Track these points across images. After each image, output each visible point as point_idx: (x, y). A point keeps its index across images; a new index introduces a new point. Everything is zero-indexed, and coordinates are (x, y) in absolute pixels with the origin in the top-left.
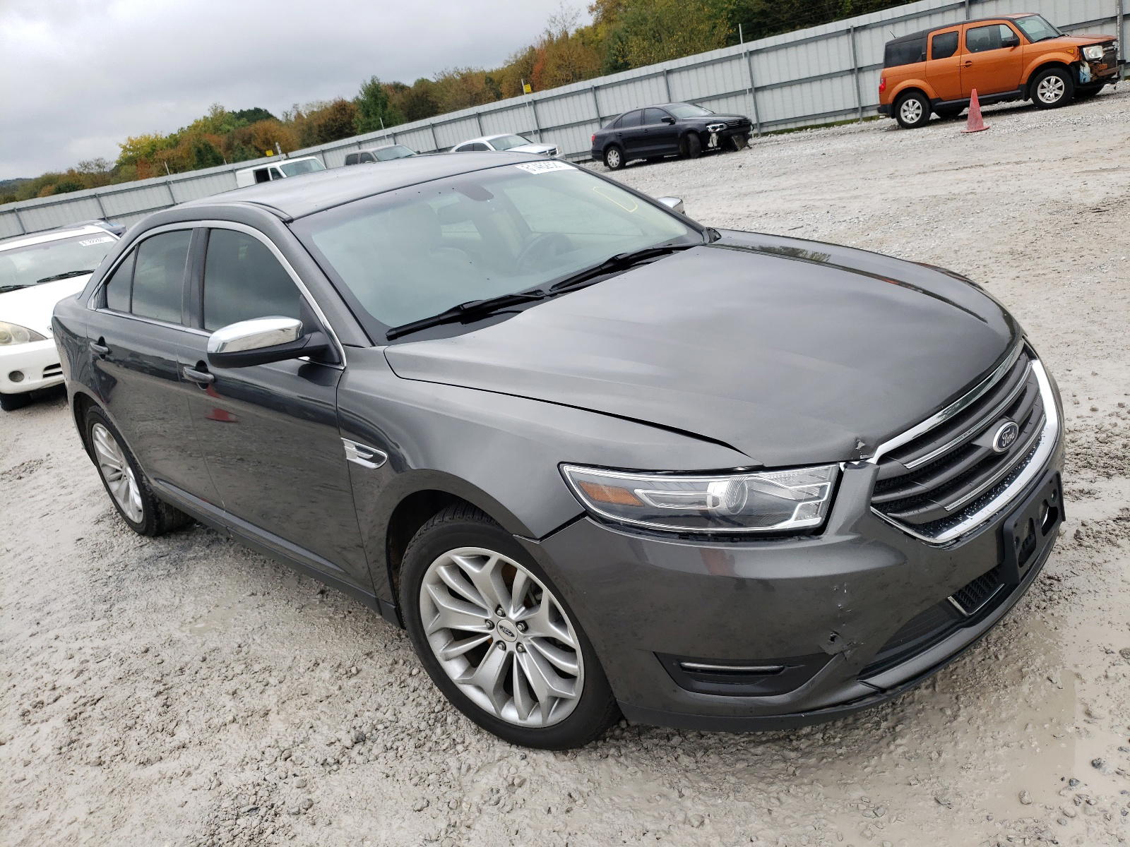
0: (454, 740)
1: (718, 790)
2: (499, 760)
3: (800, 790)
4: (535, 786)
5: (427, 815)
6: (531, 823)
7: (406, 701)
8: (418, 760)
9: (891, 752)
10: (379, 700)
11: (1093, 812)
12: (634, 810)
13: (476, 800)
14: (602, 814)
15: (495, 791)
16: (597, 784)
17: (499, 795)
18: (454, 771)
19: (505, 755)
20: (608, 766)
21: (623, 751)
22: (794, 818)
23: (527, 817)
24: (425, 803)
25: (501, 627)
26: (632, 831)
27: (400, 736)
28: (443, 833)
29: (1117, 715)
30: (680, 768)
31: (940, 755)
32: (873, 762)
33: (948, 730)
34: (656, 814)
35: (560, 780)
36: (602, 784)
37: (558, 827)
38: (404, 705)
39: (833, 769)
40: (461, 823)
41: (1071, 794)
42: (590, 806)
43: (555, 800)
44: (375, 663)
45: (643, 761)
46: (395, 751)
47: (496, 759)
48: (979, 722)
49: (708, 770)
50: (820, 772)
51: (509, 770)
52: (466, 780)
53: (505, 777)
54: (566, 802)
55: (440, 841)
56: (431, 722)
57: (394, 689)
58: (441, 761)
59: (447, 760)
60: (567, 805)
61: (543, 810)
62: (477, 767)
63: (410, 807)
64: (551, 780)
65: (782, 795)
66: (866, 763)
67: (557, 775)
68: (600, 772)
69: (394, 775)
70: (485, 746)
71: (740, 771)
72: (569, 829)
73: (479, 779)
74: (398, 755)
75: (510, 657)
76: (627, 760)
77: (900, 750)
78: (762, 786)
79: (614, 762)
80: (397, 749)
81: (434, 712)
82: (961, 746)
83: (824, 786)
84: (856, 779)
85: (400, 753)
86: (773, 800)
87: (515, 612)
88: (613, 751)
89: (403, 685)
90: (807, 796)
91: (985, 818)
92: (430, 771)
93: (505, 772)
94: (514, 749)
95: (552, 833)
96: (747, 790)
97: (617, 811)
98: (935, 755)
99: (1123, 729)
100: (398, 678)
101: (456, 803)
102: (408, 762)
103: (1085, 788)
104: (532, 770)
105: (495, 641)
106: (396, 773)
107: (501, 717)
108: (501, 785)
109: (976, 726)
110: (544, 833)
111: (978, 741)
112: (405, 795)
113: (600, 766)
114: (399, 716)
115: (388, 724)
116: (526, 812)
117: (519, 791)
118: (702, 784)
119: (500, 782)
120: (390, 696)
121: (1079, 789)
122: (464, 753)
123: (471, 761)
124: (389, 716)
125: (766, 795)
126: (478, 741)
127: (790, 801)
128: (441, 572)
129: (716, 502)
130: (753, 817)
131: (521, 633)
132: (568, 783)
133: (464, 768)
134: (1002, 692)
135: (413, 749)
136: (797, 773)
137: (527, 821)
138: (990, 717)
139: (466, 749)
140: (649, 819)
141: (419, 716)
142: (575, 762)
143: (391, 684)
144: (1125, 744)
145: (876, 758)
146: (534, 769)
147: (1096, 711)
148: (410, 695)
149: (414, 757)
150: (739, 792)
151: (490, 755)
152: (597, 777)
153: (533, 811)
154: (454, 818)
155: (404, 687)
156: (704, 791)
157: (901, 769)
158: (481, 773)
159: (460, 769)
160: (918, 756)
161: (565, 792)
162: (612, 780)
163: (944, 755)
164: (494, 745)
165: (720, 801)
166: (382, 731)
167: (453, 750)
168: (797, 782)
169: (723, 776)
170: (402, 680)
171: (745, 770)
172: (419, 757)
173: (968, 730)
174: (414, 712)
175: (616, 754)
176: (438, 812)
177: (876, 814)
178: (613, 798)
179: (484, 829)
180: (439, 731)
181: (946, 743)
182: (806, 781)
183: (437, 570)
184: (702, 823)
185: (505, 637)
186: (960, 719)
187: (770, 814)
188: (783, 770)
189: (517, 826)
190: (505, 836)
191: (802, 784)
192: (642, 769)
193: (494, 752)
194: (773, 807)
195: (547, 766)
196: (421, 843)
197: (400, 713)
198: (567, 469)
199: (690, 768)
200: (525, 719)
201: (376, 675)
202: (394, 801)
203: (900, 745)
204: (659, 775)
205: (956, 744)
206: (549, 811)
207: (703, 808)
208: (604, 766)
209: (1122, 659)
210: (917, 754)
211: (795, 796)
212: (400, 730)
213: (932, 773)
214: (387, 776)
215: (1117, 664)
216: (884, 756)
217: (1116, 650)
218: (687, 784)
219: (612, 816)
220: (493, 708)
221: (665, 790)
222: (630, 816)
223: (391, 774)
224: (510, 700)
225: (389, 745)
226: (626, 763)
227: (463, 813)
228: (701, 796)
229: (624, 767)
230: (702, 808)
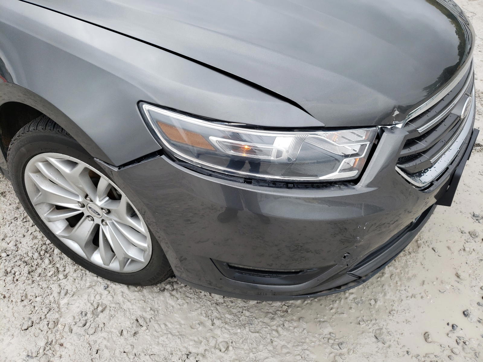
0: (57, 268)
1: (238, 321)
2: (89, 288)
3: (291, 325)
4: (112, 313)
5: (31, 333)
6: (108, 344)
7: (25, 234)
8: (29, 284)
9: (346, 298)
10: (6, 231)
11: (469, 352)
12: (181, 335)
13: (70, 321)
14: (158, 337)
15: (84, 314)
16: (156, 312)
17: (86, 318)
18: (55, 294)
19: (94, 284)
20: (164, 297)
21: (175, 287)
22: (288, 348)
23: (105, 338)
24: (30, 324)
25: (90, 208)
26: (179, 353)
27: (18, 264)
28: (41, 351)
29: (474, 278)
30: (213, 302)
31: (376, 302)
32: (336, 305)
33: (379, 283)
34: (196, 339)
35: (131, 307)
36: (160, 312)
37: (128, 349)
38: (24, 236)
39: (311, 309)
40: (56, 342)
41: (454, 336)
42: (151, 330)
43: (126, 323)
44: (6, 200)
45: (188, 295)
46: (13, 276)
47: (87, 287)
48: (397, 279)
49: (231, 304)
50: (303, 311)
51: (95, 297)
52: (63, 302)
53: (92, 302)
54: (134, 326)
55: (39, 357)
56: (42, 253)
57: (18, 223)
58: (46, 286)
59: (50, 286)
60: (135, 329)
61: (118, 333)
62: (73, 293)
63: (18, 326)
64: (125, 307)
65: (280, 329)
66: (331, 306)
67: (129, 303)
68: (159, 302)
69: (9, 297)
70: (79, 276)
71: (252, 307)
72: (135, 351)
73: (73, 303)
74: (15, 279)
75: (97, 227)
76: (177, 293)
77: (352, 297)
78: (267, 320)
79: (169, 295)
80: (14, 274)
81: (45, 244)
82: (388, 297)
83: (306, 323)
84: (325, 318)
85: (17, 277)
86: (274, 333)
87: (100, 201)
88: (168, 287)
89: (25, 220)
90: (295, 330)
91: (405, 353)
92: (37, 295)
93: (92, 298)
94: (100, 279)
95: (123, 354)
96: (257, 323)
97: (170, 336)
98: (373, 302)
99: (477, 289)
100: (22, 214)
101: (54, 324)
102: (22, 286)
103: (461, 332)
104: (111, 299)
105: (85, 215)
106: (11, 296)
107: (91, 260)
108: (89, 308)
109: (395, 281)
110: (117, 353)
111: (397, 292)
112: (16, 315)
113: (159, 298)
114: (19, 245)
115: (9, 253)
116: (104, 334)
117: (101, 316)
118: (227, 316)
119: (88, 307)
120: (14, 229)
121: (458, 333)
122: (63, 280)
123: (68, 287)
124: (11, 246)
125: (269, 328)
126: (75, 271)
127: (285, 333)
128: (39, 166)
129: (279, 154)
130: (261, 347)
131: (105, 215)
132: (136, 310)
133: (63, 292)
134: (408, 257)
135: (26, 275)
136: (289, 311)
137: (105, 342)
138: (403, 274)
139: (66, 276)
140: (191, 343)
141: (34, 246)
142: (142, 294)
143: (16, 219)
144: (480, 300)
145: (337, 302)
146: (113, 297)
147: (462, 275)
148: (29, 229)
149: (26, 281)
150: (251, 324)
151: (83, 283)
152: (156, 306)
153: (110, 333)
154: (51, 337)
155: (26, 221)
156: (228, 321)
157: (353, 311)
158: (75, 297)
159: (59, 293)
160: (363, 302)
161: (134, 318)
162: (167, 308)
163: (378, 302)
164: (86, 274)
165: (239, 331)
166: (4, 258)
167: (56, 277)
168: (289, 318)
169: (241, 310)
170: (25, 216)
171: (256, 306)
172: (30, 282)
173: (391, 284)
174: (31, 243)
175: (170, 289)
176: (40, 331)
177: (340, 347)
178: (167, 323)
179: (73, 348)
180: (47, 261)
181: (379, 293)
182: (294, 318)
183: (36, 164)
184: (227, 348)
185: (93, 214)
186: (386, 276)
187: (272, 342)
188: (279, 307)
189: (98, 346)
190: (88, 355)
191: (292, 320)
192: (188, 301)
193: (86, 280)
194: (274, 337)
195: (122, 296)
196: (25, 359)
197: (21, 243)
198: (146, 107)
199: (219, 301)
200: (108, 265)
201: (7, 210)
202: (8, 319)
203: (352, 293)
204: (199, 306)
205: (385, 295)
206: (122, 333)
207: (228, 336)
208: (161, 298)
209: (471, 238)
210: (362, 300)
211: (288, 330)
212: (18, 258)
213: (372, 315)
214: (4, 297)
215: (469, 242)
216: (343, 301)
217: (467, 232)
218: (218, 315)
219: (166, 340)
220: (84, 254)
221: (203, 318)
222: (178, 341)
223: (7, 296)
224: (97, 250)
225: (9, 270)
226: (177, 296)
227: (59, 333)
228: (226, 326)
229: (175, 299)
230: (226, 336)
